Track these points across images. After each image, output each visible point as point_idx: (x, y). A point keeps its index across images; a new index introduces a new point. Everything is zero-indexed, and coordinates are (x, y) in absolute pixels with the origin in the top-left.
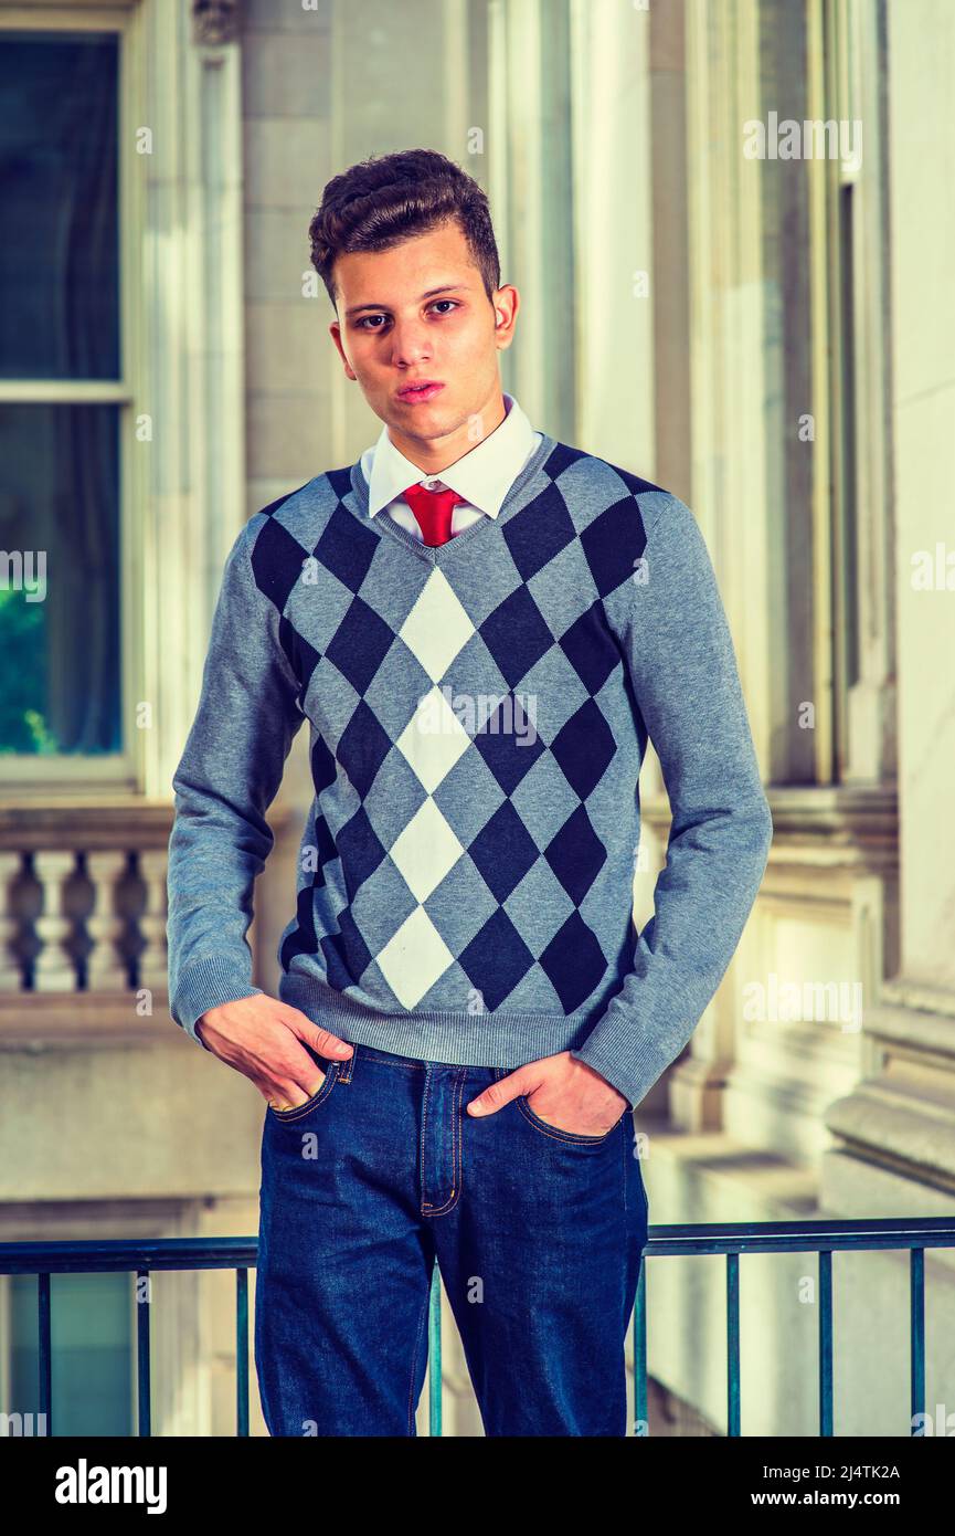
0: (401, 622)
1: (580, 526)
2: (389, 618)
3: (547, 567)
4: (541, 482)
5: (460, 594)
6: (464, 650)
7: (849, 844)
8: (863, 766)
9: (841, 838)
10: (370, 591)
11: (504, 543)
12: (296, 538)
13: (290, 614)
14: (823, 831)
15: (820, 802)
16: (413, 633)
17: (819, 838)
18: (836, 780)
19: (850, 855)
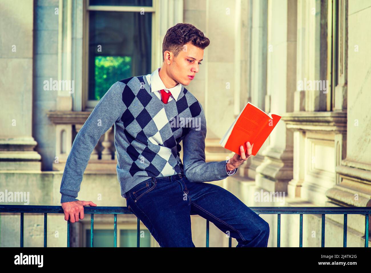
0: (154, 116)
1: (189, 105)
2: (151, 115)
3: (183, 112)
4: (183, 95)
5: (167, 114)
6: (166, 125)
7: (334, 125)
8: (338, 106)
9: (332, 124)
10: (148, 108)
11: (176, 106)
12: (133, 91)
13: (130, 108)
14: (328, 122)
15: (327, 115)
16: (156, 119)
17: (327, 124)
18: (331, 110)
19: (334, 128)
